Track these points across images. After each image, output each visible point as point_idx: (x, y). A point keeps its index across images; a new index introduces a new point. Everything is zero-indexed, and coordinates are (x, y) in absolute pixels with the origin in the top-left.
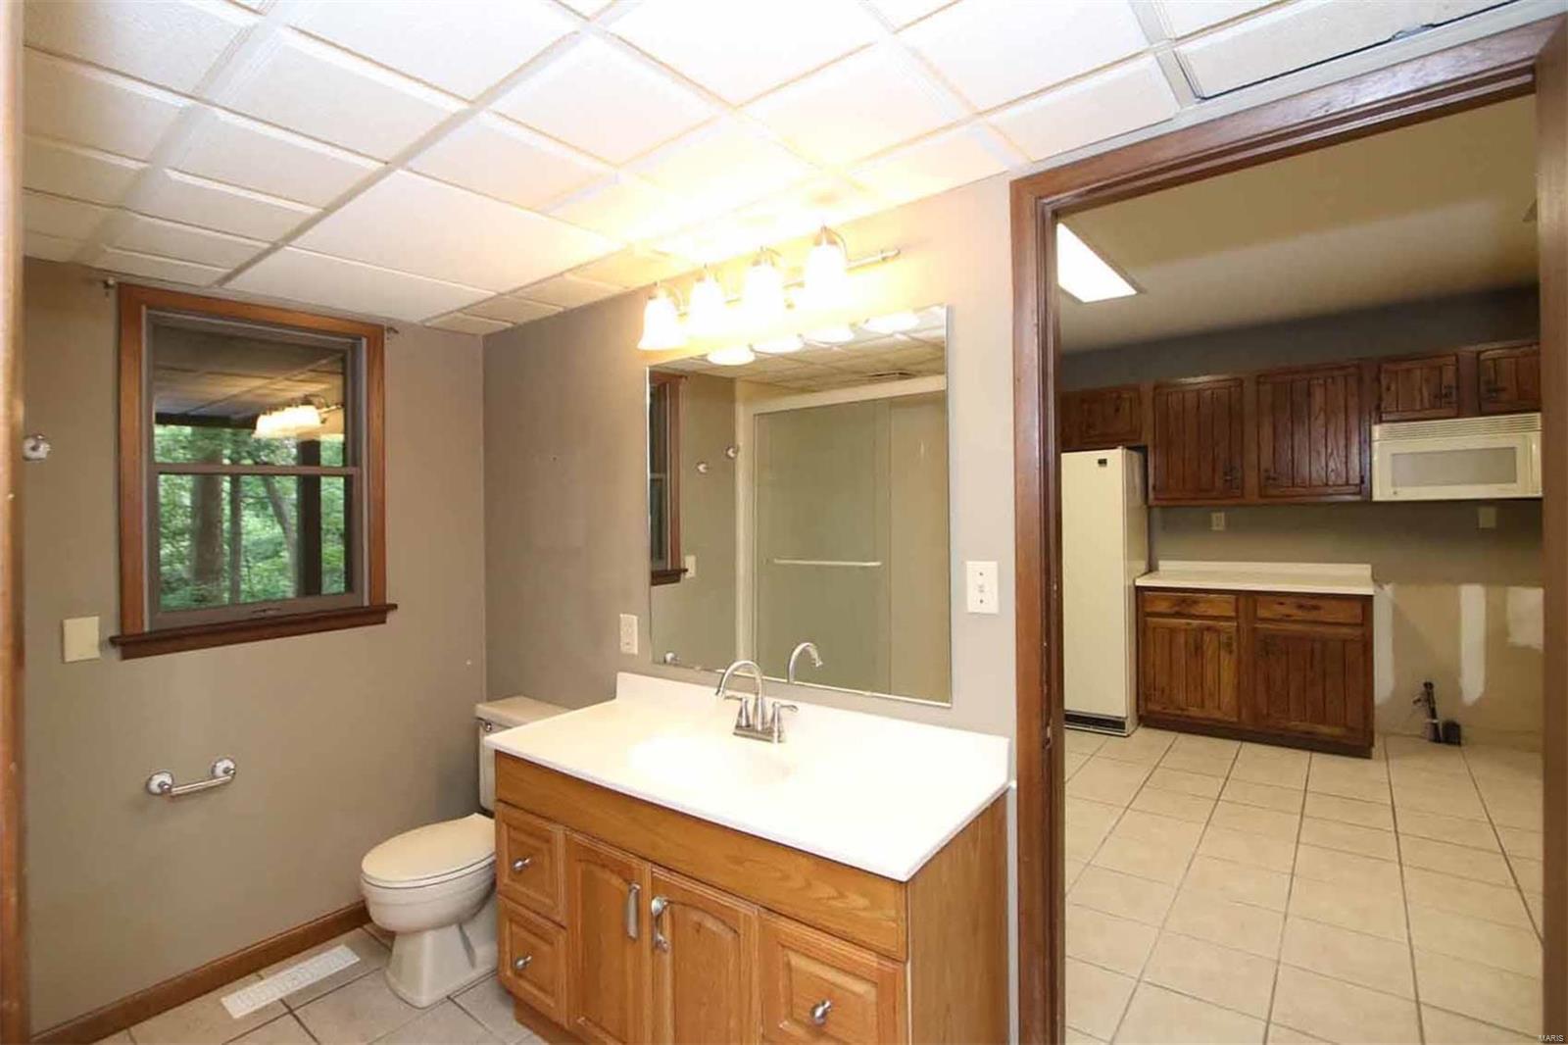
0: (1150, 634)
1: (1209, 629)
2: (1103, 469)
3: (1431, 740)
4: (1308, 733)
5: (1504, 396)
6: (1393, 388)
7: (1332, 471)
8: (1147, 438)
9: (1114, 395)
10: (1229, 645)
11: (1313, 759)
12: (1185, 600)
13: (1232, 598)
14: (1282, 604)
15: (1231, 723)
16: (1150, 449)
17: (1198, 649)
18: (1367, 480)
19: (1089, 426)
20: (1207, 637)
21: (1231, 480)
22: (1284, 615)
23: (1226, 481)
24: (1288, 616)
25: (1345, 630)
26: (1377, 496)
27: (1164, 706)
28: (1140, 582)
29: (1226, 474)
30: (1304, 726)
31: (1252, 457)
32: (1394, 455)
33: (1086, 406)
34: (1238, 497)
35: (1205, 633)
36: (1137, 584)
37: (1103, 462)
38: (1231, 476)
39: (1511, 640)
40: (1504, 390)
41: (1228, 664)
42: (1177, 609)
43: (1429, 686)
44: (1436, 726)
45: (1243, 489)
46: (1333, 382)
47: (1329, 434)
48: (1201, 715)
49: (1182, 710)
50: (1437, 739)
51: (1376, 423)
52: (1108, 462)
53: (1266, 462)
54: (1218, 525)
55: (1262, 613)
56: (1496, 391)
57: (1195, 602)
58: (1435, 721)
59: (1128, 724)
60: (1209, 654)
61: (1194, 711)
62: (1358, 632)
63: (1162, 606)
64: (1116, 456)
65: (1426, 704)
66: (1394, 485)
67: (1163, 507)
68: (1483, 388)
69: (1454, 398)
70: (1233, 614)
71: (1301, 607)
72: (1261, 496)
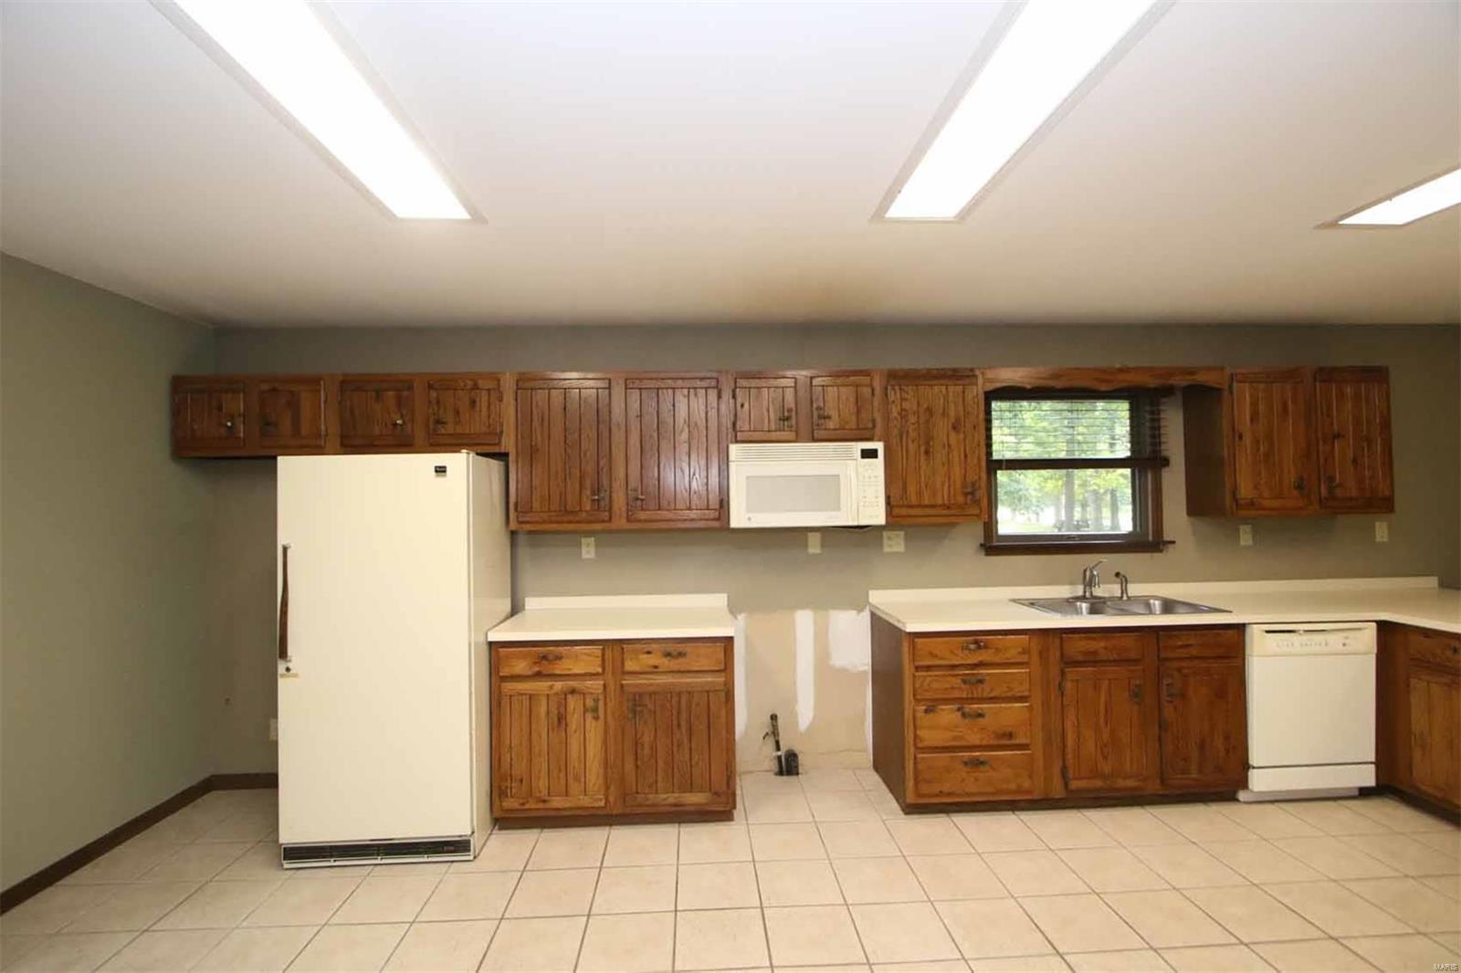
0: (505, 701)
1: (573, 691)
2: (441, 480)
3: (776, 774)
4: (676, 805)
5: (831, 425)
6: (746, 406)
7: (695, 493)
8: (508, 444)
9: (470, 383)
10: (595, 710)
11: (682, 833)
12: (545, 654)
13: (597, 650)
14: (649, 653)
15: (599, 808)
16: (512, 458)
17: (562, 719)
18: (725, 504)
19: (438, 422)
20: (572, 702)
21: (598, 500)
22: (650, 667)
23: (594, 500)
24: (656, 667)
25: (709, 679)
26: (734, 524)
27: (521, 801)
28: (496, 636)
29: (593, 493)
30: (672, 798)
31: (620, 472)
32: (748, 478)
33: (433, 394)
34: (604, 521)
35: (569, 696)
36: (490, 639)
37: (441, 470)
38: (598, 495)
39: (831, 663)
40: (829, 417)
41: (594, 731)
42: (536, 669)
43: (774, 718)
44: (779, 758)
45: (610, 510)
46: (696, 395)
47: (691, 452)
48: (568, 805)
49: (544, 801)
50: (781, 773)
51: (732, 442)
52: (448, 469)
53: (634, 482)
54: (588, 552)
55: (630, 665)
56: (825, 418)
57: (559, 658)
58: (779, 753)
59: (475, 843)
60: (573, 725)
61: (557, 802)
62: (720, 679)
63: (521, 667)
64: (459, 462)
65: (772, 736)
66: (749, 510)
67: (530, 532)
68: (815, 413)
69: (794, 422)
70: (600, 670)
71: (668, 655)
72: (629, 520)
